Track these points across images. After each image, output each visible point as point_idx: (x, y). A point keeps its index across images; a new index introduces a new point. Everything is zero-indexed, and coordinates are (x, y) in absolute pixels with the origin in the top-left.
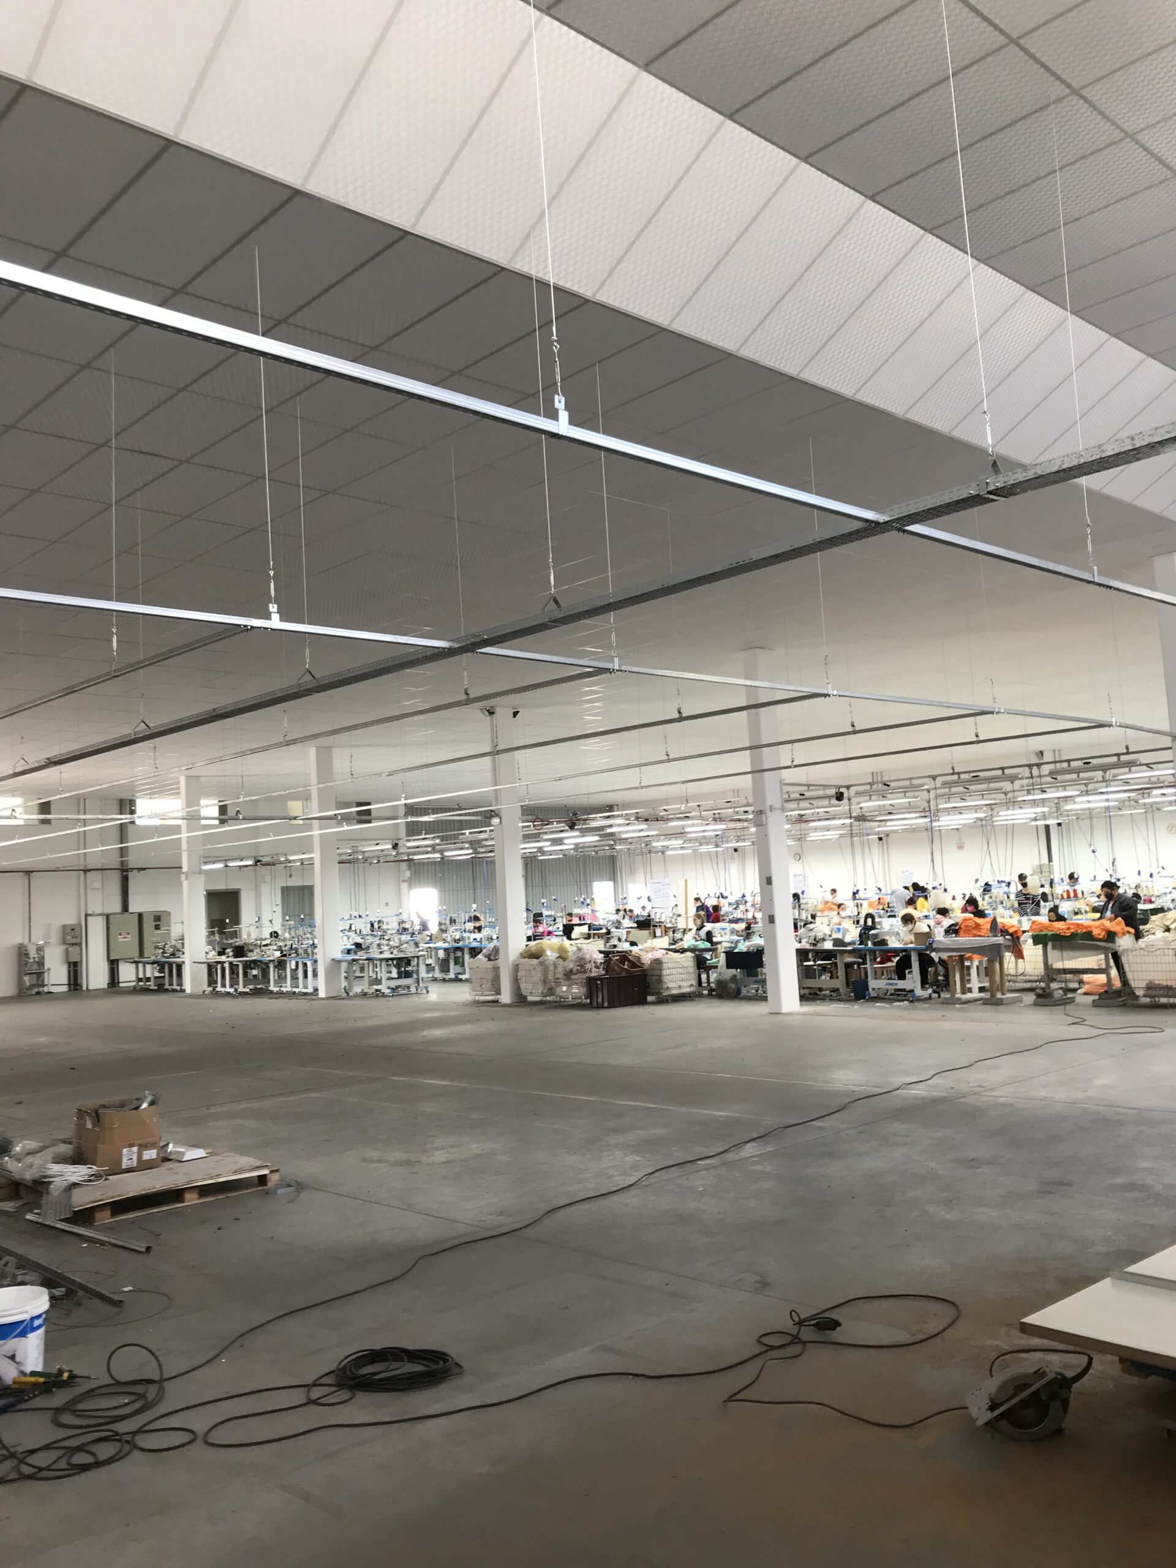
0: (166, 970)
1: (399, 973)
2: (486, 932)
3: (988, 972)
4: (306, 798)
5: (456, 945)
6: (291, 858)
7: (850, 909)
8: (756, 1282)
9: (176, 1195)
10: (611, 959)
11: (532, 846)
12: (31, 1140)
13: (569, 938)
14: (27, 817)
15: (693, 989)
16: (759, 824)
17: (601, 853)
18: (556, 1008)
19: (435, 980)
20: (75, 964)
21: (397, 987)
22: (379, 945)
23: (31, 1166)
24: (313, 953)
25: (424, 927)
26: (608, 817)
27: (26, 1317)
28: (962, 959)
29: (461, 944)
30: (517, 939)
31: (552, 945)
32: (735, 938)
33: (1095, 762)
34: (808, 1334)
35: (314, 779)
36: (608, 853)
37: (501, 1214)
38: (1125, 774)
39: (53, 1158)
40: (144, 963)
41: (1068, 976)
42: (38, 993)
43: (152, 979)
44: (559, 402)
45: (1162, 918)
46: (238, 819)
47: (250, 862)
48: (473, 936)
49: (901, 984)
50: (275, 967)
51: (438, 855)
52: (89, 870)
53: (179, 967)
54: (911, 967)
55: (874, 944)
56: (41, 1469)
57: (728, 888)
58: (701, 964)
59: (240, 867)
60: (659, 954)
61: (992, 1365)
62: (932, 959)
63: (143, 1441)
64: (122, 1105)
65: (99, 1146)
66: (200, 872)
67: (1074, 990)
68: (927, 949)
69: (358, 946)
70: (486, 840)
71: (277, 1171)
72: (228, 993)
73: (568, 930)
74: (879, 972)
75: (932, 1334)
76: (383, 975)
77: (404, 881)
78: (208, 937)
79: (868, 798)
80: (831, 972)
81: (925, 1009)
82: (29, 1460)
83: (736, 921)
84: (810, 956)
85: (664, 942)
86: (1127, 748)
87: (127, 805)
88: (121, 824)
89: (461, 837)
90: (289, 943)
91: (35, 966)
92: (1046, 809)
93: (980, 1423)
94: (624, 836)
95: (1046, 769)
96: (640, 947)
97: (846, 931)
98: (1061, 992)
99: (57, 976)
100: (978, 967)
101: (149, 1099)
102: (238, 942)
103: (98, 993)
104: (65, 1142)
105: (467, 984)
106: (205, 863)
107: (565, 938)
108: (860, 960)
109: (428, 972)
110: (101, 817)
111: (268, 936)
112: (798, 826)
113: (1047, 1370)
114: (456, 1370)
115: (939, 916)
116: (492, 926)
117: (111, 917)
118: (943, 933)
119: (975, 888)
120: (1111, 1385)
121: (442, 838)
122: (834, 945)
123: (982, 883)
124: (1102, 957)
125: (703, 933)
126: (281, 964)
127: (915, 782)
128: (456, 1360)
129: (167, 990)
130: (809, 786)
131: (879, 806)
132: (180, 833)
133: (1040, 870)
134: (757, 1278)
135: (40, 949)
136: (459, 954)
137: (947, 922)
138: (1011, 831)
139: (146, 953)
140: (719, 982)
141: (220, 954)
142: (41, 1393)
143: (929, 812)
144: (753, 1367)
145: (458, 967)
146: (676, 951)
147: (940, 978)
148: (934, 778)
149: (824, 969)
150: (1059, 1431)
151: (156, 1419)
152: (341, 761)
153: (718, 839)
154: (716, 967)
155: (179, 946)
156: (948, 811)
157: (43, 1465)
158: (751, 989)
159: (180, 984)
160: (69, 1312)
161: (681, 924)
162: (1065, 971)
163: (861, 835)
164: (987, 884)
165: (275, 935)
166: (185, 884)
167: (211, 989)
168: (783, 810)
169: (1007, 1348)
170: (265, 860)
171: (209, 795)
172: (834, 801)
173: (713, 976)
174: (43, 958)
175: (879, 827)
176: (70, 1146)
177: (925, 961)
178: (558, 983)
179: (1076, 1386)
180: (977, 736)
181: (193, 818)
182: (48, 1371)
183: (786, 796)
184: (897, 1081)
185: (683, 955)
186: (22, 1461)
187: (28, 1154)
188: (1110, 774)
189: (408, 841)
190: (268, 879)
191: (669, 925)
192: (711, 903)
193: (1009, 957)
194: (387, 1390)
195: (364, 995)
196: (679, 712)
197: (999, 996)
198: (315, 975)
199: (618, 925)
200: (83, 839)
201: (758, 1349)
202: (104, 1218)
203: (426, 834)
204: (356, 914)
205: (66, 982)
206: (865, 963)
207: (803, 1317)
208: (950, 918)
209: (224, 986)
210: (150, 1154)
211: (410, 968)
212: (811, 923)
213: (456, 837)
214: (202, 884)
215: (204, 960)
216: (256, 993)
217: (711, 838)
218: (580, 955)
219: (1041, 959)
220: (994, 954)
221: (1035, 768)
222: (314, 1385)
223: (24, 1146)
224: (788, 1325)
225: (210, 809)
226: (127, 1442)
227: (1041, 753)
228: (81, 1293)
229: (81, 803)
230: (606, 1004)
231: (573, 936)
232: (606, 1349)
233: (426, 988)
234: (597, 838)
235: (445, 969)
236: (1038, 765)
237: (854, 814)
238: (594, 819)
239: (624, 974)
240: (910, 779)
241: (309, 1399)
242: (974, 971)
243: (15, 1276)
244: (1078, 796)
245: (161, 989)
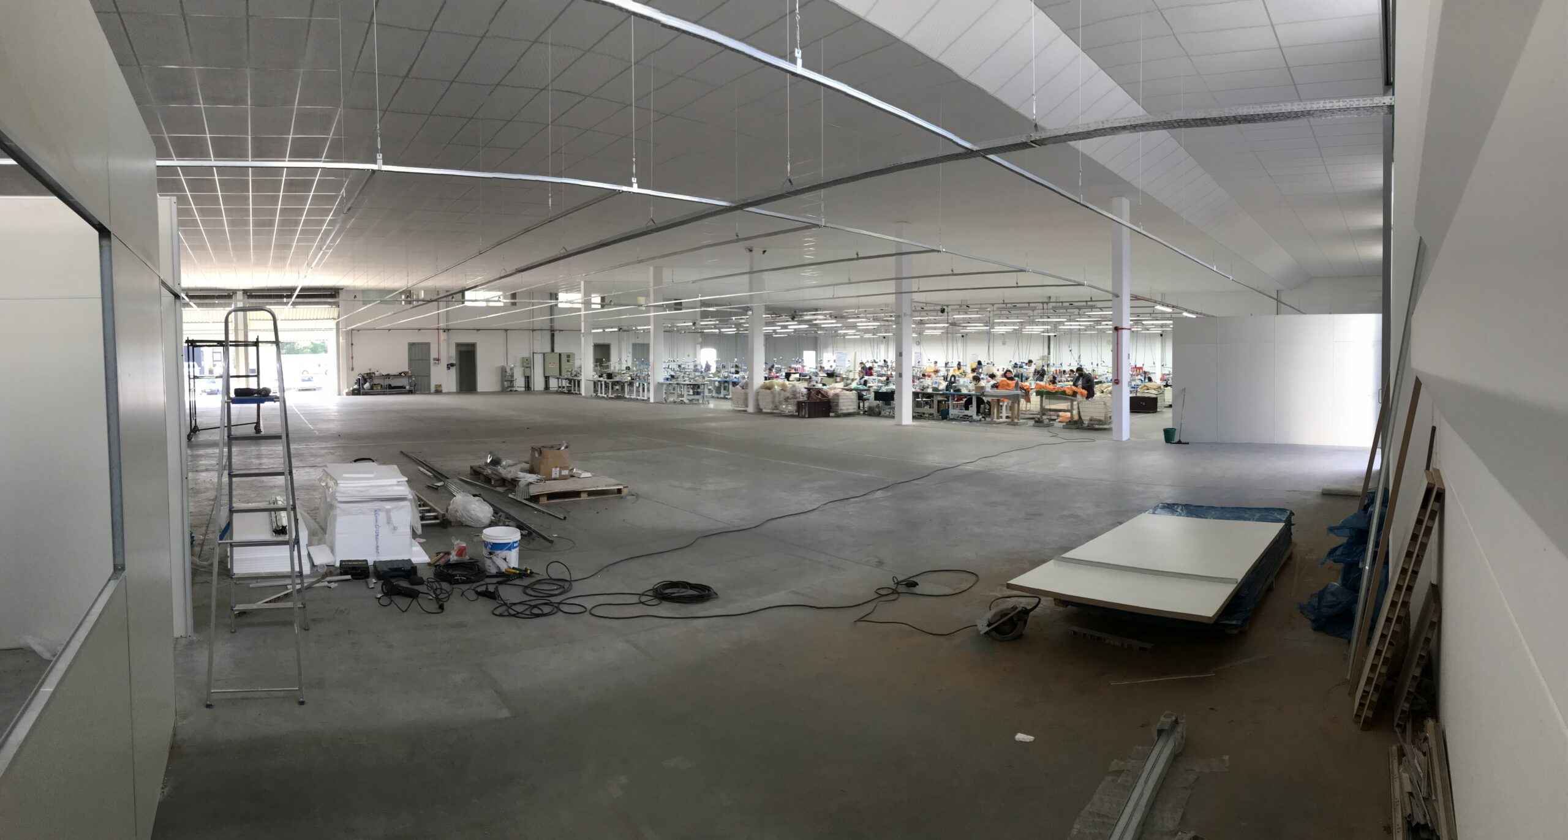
0: (572, 383)
1: (694, 392)
2: (741, 374)
3: (1011, 408)
4: (647, 295)
5: (725, 380)
6: (639, 328)
7: (943, 372)
8: (877, 562)
9: (576, 494)
10: (811, 392)
11: (770, 329)
12: (511, 460)
13: (788, 380)
14: (505, 301)
15: (855, 411)
16: (897, 323)
17: (809, 335)
18: (779, 416)
19: (713, 397)
20: (528, 377)
21: (692, 400)
22: (683, 377)
23: (510, 472)
24: (648, 379)
25: (708, 367)
26: (814, 314)
27: (511, 541)
28: (999, 401)
29: (727, 379)
30: (759, 380)
31: (779, 382)
32: (880, 384)
33: (1075, 304)
34: (901, 589)
35: (651, 284)
36: (814, 335)
37: (742, 519)
38: (1089, 312)
39: (521, 469)
40: (562, 379)
41: (1052, 413)
42: (511, 391)
43: (566, 388)
44: (798, 53)
45: (1101, 386)
46: (611, 305)
47: (616, 330)
48: (735, 375)
49: (967, 413)
50: (628, 385)
51: (717, 331)
52: (535, 330)
53: (579, 382)
54: (972, 404)
55: (955, 391)
56: (518, 613)
57: (879, 357)
58: (861, 398)
59: (611, 332)
60: (837, 391)
61: (991, 604)
62: (983, 400)
63: (562, 607)
64: (552, 447)
65: (541, 466)
66: (591, 333)
67: (1055, 420)
68: (981, 395)
69: (672, 377)
70: (744, 323)
71: (627, 487)
72: (603, 397)
73: (788, 376)
74: (955, 406)
75: (964, 589)
76: (685, 393)
77: (698, 344)
78: (594, 367)
79: (957, 313)
80: (930, 405)
81: (976, 426)
82: (513, 607)
83: (882, 375)
84: (920, 396)
85: (841, 385)
86: (1091, 298)
87: (554, 296)
88: (551, 306)
89: (730, 321)
90: (636, 373)
91: (509, 377)
92: (1049, 327)
93: (982, 632)
94: (823, 326)
95: (1051, 305)
96: (828, 387)
97: (940, 383)
98: (1047, 420)
99: (520, 383)
100: (1006, 406)
101: (565, 445)
102: (609, 371)
103: (539, 393)
104: (525, 462)
105: (730, 401)
106: (594, 329)
107: (786, 380)
108: (946, 399)
109: (709, 393)
110: (542, 301)
111: (625, 369)
112: (919, 326)
113: (1018, 606)
114: (714, 596)
115: (990, 379)
116: (745, 371)
117: (546, 355)
118: (990, 387)
119: (1009, 365)
120: (1048, 611)
121: (720, 321)
122: (933, 390)
123: (1013, 363)
124: (1069, 404)
125: (862, 381)
126: (631, 384)
127: (983, 306)
128: (716, 591)
129: (572, 393)
130: (926, 303)
131: (964, 318)
132: (580, 311)
133: (1043, 358)
134: (877, 560)
135: (512, 369)
136: (727, 384)
137: (992, 382)
138: (1031, 337)
139: (563, 374)
140: (870, 408)
141: (600, 376)
142: (517, 578)
143: (989, 323)
144: (871, 606)
145: (725, 391)
146: (847, 390)
147: (987, 410)
148: (993, 305)
149: (927, 403)
150: (1021, 636)
151: (568, 599)
152: (667, 276)
153: (874, 331)
154: (868, 399)
155: (579, 372)
156: (999, 324)
157: (519, 611)
158: (886, 412)
159: (579, 390)
160: (529, 543)
161: (851, 376)
162: (1050, 410)
163: (952, 333)
164: (1016, 364)
165: (628, 368)
166: (583, 339)
167: (595, 394)
168: (912, 316)
169: (1000, 596)
170: (625, 328)
171: (595, 292)
172: (940, 313)
173: (867, 404)
174: (513, 373)
175: (963, 329)
176: (528, 465)
177: (980, 401)
178: (780, 403)
179: (1032, 613)
180: (1017, 284)
181: (587, 303)
182: (521, 568)
183: (914, 309)
184: (959, 461)
185: (851, 392)
186: (510, 608)
187: (509, 466)
188: (1082, 311)
189: (702, 321)
190: (625, 338)
191: (844, 376)
192: (868, 365)
193: (1023, 401)
194: (677, 602)
195: (675, 402)
196: (857, 254)
197: (1016, 421)
198: (648, 390)
199: (816, 375)
200: (532, 313)
201: (876, 596)
202: (544, 500)
203: (711, 318)
204: (672, 360)
205: (524, 385)
206: (948, 401)
207: (899, 580)
208: (995, 380)
209: (601, 393)
210: (565, 472)
211: (699, 390)
212: (922, 378)
213: (727, 321)
214: (592, 340)
215: (592, 379)
216: (618, 398)
217: (871, 329)
218: (794, 389)
219: (1039, 403)
220: (1015, 399)
221: (1045, 304)
222: (643, 595)
223: (506, 463)
224: (891, 584)
225: (596, 299)
226: (556, 607)
227: (1050, 297)
228: (534, 534)
229: (531, 294)
230: (807, 416)
231: (791, 379)
232: (796, 593)
233: (708, 401)
234: (807, 326)
235: (719, 392)
236: (1047, 303)
237: (950, 321)
238: (806, 315)
239: (818, 401)
240: (981, 304)
241: (640, 601)
242: (1004, 408)
243: (504, 522)
244: (1066, 322)
245: (569, 392)
